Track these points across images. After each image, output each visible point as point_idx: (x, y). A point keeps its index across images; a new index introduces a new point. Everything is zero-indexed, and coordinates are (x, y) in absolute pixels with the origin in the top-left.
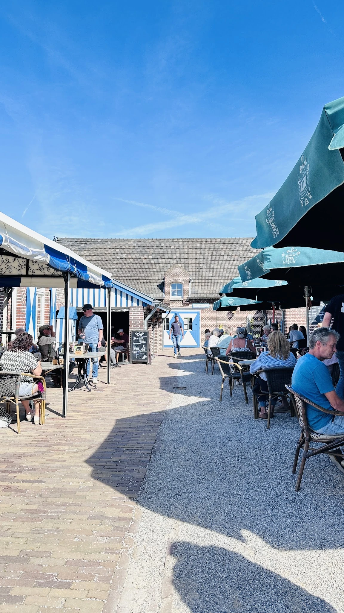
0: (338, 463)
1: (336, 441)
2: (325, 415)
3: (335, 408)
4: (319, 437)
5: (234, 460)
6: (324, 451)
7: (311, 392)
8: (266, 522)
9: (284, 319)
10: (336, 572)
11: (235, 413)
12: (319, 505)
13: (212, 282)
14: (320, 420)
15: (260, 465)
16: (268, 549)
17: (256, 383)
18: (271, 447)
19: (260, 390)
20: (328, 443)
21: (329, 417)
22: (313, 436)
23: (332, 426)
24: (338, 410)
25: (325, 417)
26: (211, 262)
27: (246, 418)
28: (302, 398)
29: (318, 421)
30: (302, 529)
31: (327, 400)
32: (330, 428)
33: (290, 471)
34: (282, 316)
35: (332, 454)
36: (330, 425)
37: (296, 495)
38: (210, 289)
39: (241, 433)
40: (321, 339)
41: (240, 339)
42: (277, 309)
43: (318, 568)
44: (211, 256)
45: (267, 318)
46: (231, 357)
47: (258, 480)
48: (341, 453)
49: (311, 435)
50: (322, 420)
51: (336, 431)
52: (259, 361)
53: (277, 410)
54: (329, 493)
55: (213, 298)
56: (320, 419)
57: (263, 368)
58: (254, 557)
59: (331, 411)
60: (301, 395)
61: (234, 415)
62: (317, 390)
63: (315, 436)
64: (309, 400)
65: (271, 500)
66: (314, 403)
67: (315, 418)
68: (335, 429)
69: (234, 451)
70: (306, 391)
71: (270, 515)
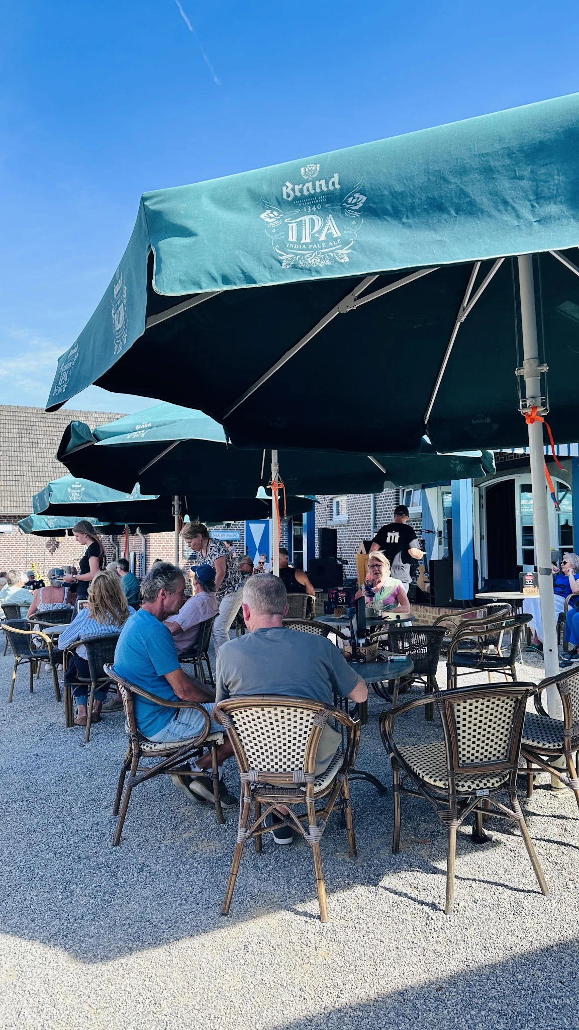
0: (184, 787)
1: (180, 751)
2: (163, 711)
3: (180, 697)
4: (154, 748)
5: (12, 809)
6: (162, 770)
7: (145, 674)
8: (49, 913)
9: (146, 551)
10: (154, 976)
11: (32, 721)
12: (147, 863)
13: (20, 485)
14: (155, 719)
15: (58, 810)
16: (44, 962)
17: (70, 665)
18: (85, 775)
19: (77, 676)
20: (168, 756)
21: (170, 712)
22: (145, 747)
23: (175, 726)
24: (186, 699)
25: (165, 714)
26: (18, 448)
27: (51, 728)
28: (127, 685)
29: (153, 721)
30: (111, 911)
31: (168, 684)
32: (172, 730)
33: (109, 811)
34: (143, 547)
35: (176, 773)
36: (172, 725)
37: (112, 853)
38: (15, 498)
39: (35, 756)
40: (167, 584)
41: (55, 587)
42: (133, 532)
43: (126, 975)
44: (18, 439)
45: (118, 549)
46: (35, 621)
47: (50, 838)
48: (190, 770)
49: (142, 747)
50: (160, 718)
51: (180, 734)
52: (75, 625)
53: (107, 709)
54: (168, 839)
55: (21, 515)
56: (156, 717)
57: (82, 638)
58: (14, 983)
59: (175, 701)
60: (126, 681)
61: (31, 726)
62: (152, 671)
63: (147, 747)
64: (139, 687)
65: (67, 870)
66: (147, 692)
67: (149, 716)
68: (179, 731)
69: (16, 792)
70: (136, 675)
71: (60, 897)
